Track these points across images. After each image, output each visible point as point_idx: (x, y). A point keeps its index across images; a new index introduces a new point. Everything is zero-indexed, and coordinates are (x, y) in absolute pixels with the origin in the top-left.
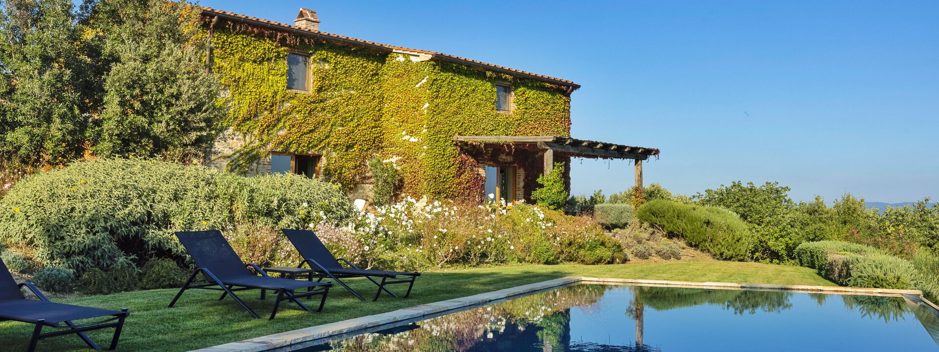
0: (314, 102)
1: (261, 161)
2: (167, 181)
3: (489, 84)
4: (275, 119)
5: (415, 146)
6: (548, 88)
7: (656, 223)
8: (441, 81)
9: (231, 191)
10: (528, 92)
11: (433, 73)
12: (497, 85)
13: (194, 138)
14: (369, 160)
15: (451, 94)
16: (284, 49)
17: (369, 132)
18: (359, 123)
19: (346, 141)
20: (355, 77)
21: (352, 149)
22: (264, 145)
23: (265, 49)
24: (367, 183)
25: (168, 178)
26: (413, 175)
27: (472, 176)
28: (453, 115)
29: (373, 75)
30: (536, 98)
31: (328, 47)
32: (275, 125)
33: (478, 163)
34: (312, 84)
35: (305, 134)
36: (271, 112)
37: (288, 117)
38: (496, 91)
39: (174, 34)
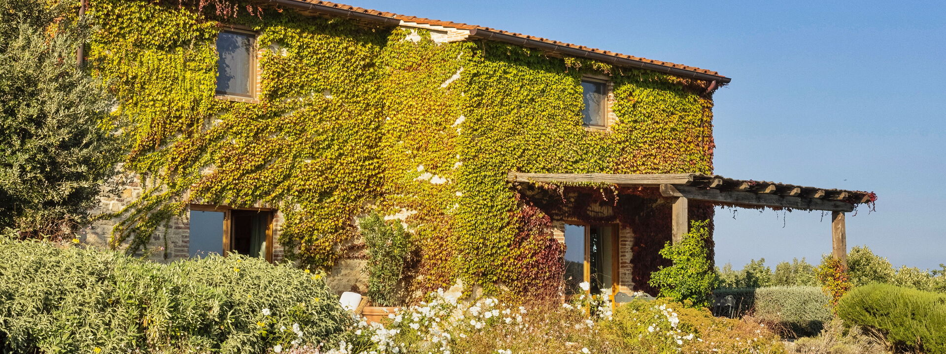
0: (263, 117)
1: (172, 223)
2: (31, 277)
3: (570, 79)
4: (195, 147)
5: (441, 191)
6: (673, 84)
7: (872, 327)
8: (485, 76)
9: (141, 292)
10: (637, 92)
11: (472, 63)
12: (583, 81)
13: (67, 193)
14: (358, 217)
15: (503, 99)
16: (212, 25)
17: (359, 168)
18: (342, 151)
19: (320, 184)
20: (333, 71)
21: (329, 198)
22: (177, 194)
23: (178, 25)
24: (357, 258)
25: (32, 271)
26: (438, 243)
27: (541, 242)
28: (508, 137)
29: (364, 66)
30: (653, 103)
31: (287, 19)
32: (196, 159)
33: (552, 220)
34: (259, 85)
35: (248, 172)
36: (190, 135)
37: (219, 144)
38: (582, 91)
39: (31, 11)
